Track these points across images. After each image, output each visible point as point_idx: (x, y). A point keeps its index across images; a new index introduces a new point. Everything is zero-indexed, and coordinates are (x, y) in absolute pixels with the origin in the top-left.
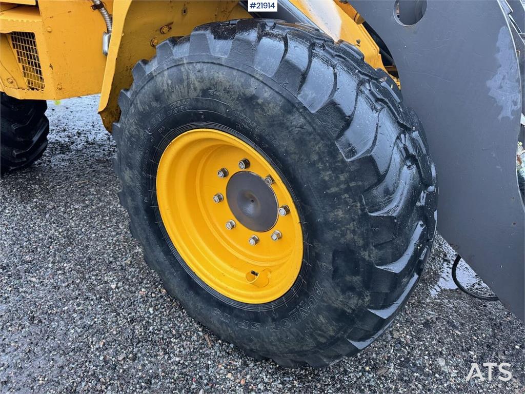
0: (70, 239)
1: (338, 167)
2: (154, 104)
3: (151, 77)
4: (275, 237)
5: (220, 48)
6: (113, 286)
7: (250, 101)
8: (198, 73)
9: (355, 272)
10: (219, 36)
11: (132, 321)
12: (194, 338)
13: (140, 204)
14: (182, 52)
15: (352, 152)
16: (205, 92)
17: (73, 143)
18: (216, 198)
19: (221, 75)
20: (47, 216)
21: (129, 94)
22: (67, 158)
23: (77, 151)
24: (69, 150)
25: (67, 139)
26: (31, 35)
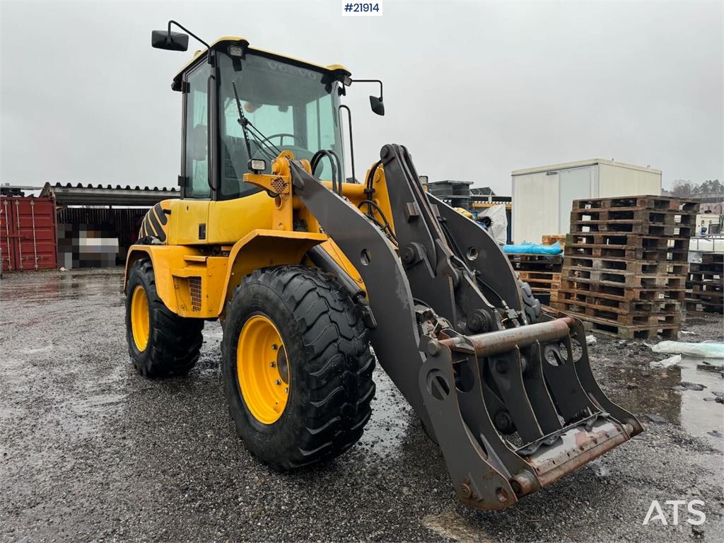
2: (238, 306)
3: (239, 293)
5: (262, 277)
6: (209, 436)
8: (253, 289)
10: (262, 272)
13: (229, 368)
14: (250, 279)
15: (298, 317)
16: (254, 297)
18: (272, 365)
19: (260, 288)
21: (230, 304)
26: (200, 278)
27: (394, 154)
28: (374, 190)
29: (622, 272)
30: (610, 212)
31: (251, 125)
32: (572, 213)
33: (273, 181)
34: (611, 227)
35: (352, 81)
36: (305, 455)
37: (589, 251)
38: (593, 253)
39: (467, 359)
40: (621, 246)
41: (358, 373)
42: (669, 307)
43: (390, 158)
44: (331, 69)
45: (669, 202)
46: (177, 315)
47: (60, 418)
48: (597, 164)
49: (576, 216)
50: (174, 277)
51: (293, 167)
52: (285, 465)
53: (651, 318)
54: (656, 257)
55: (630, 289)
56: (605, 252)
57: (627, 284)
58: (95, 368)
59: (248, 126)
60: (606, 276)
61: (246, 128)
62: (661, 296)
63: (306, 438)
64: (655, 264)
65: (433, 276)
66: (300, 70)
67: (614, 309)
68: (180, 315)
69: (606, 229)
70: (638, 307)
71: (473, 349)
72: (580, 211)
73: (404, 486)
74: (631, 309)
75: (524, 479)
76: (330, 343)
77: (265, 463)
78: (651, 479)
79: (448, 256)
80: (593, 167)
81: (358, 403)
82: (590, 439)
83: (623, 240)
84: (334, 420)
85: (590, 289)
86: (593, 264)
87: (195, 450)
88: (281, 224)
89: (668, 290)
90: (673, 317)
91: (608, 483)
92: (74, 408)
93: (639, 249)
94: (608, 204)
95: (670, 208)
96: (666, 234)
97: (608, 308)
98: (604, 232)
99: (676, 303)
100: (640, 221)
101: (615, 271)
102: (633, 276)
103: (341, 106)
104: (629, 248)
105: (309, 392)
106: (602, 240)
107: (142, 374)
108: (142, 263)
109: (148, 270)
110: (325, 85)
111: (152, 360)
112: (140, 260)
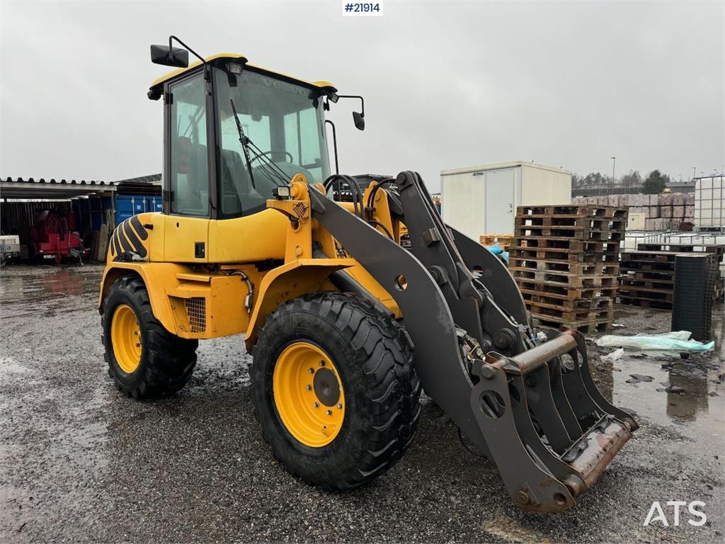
0: (209, 436)
1: (353, 353)
2: (276, 333)
3: (276, 319)
4: (339, 406)
5: (306, 306)
6: (239, 460)
7: (316, 327)
8: (295, 316)
9: (364, 406)
10: (306, 301)
11: (251, 475)
12: (291, 483)
13: (263, 393)
14: (290, 307)
15: (356, 346)
16: (299, 325)
17: (206, 378)
18: (308, 387)
19: (306, 317)
20: (191, 424)
21: (263, 329)
22: (203, 388)
23: (210, 384)
24: (204, 384)
25: (201, 376)
26: (203, 299)
27: (411, 181)
28: (375, 210)
29: (565, 274)
30: (553, 219)
31: (252, 143)
32: (516, 218)
33: (295, 206)
34: (554, 232)
35: (338, 97)
36: (365, 475)
37: (533, 254)
38: (537, 256)
39: (513, 379)
40: (564, 249)
41: (412, 395)
42: (603, 304)
43: (407, 185)
44: (319, 85)
45: (605, 210)
46: (176, 336)
47: (68, 453)
48: (520, 166)
49: (520, 221)
50: (170, 297)
51: (311, 191)
52: (340, 486)
53: (590, 314)
54: (594, 259)
55: (573, 289)
56: (549, 255)
57: (570, 284)
58: (72, 392)
59: (249, 145)
60: (549, 277)
61: (247, 147)
62: (598, 294)
63: (368, 460)
64: (593, 266)
65: (457, 298)
66: (292, 87)
67: (559, 307)
68: (179, 336)
69: (549, 234)
70: (580, 305)
71: (520, 370)
72: (524, 216)
73: (450, 495)
74: (574, 308)
75: (574, 483)
76: (389, 370)
77: (312, 485)
78: (647, 469)
79: (470, 279)
80: (516, 169)
81: (411, 423)
82: (608, 441)
83: (566, 244)
84: (393, 441)
85: (536, 288)
86: (538, 265)
87: (234, 476)
88: (298, 247)
89: (603, 289)
90: (607, 313)
91: (616, 476)
92: (76, 439)
93: (581, 253)
94: (551, 212)
95: (606, 216)
96: (602, 239)
97: (553, 306)
98: (548, 236)
99: (610, 300)
100: (582, 227)
101: (558, 273)
102: (575, 276)
103: (327, 121)
104: (572, 252)
105: (371, 416)
106: (545, 244)
107: (130, 396)
108: (128, 282)
109: (137, 289)
110: (312, 101)
111: (146, 382)
112: (125, 279)
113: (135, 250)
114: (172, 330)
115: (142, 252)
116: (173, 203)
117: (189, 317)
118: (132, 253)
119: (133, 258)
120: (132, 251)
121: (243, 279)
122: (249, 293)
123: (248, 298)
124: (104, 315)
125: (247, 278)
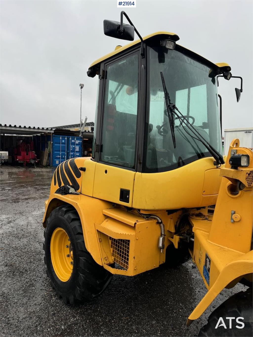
26: (129, 241)
33: (247, 175)
35: (231, 77)
46: (102, 267)
50: (98, 231)
61: (174, 112)
68: (105, 268)
107: (61, 298)
108: (66, 212)
109: (73, 220)
110: (211, 79)
111: (75, 296)
112: (64, 209)
113: (71, 184)
114: (99, 262)
115: (76, 186)
116: (102, 153)
117: (112, 249)
118: (69, 187)
119: (70, 191)
120: (69, 185)
121: (158, 223)
122: (161, 235)
123: (161, 239)
124: (46, 228)
125: (161, 223)
